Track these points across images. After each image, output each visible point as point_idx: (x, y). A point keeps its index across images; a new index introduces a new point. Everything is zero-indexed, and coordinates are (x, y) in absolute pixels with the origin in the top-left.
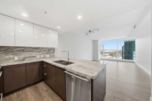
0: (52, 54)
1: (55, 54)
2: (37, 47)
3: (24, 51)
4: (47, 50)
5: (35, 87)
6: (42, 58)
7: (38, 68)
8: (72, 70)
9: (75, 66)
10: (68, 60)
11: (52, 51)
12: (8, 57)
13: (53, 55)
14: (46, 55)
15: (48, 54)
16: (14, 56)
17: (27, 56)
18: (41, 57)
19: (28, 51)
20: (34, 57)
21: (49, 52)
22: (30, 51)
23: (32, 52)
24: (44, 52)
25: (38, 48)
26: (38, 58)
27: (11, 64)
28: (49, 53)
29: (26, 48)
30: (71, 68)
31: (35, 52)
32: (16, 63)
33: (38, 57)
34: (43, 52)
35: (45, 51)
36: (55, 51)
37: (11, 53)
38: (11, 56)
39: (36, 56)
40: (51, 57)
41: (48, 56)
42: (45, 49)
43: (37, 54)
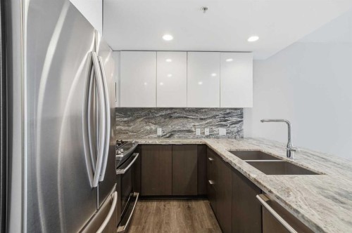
0: (234, 129)
1: (243, 127)
2: (196, 108)
3: (171, 117)
4: (221, 116)
5: (189, 207)
6: (207, 137)
7: (196, 162)
8: (290, 206)
9: (315, 191)
10: (289, 155)
11: (234, 119)
12: (148, 128)
13: (238, 132)
14: (216, 129)
15: (222, 126)
16: (157, 126)
17: (177, 128)
18: (204, 133)
19: (179, 117)
20: (189, 131)
21: (225, 121)
22: (183, 117)
23: (186, 120)
24: (211, 120)
25: (197, 110)
26: (199, 134)
27: (150, 142)
28: (224, 123)
29: (175, 111)
30: (287, 191)
31: (191, 121)
32: (158, 142)
33: (198, 132)
34: (208, 121)
35: (214, 117)
36: (245, 120)
37: (153, 121)
38: (153, 127)
39: (193, 129)
40: (230, 135)
41: (222, 131)
42: (214, 113)
43: (197, 124)
